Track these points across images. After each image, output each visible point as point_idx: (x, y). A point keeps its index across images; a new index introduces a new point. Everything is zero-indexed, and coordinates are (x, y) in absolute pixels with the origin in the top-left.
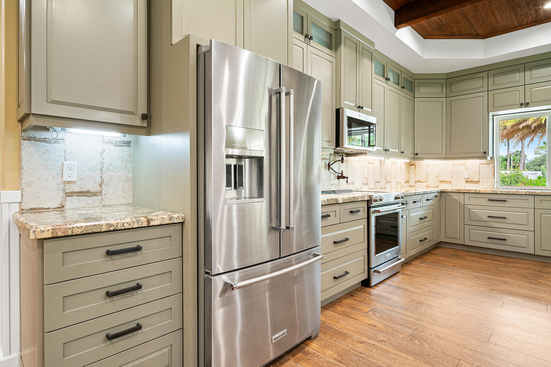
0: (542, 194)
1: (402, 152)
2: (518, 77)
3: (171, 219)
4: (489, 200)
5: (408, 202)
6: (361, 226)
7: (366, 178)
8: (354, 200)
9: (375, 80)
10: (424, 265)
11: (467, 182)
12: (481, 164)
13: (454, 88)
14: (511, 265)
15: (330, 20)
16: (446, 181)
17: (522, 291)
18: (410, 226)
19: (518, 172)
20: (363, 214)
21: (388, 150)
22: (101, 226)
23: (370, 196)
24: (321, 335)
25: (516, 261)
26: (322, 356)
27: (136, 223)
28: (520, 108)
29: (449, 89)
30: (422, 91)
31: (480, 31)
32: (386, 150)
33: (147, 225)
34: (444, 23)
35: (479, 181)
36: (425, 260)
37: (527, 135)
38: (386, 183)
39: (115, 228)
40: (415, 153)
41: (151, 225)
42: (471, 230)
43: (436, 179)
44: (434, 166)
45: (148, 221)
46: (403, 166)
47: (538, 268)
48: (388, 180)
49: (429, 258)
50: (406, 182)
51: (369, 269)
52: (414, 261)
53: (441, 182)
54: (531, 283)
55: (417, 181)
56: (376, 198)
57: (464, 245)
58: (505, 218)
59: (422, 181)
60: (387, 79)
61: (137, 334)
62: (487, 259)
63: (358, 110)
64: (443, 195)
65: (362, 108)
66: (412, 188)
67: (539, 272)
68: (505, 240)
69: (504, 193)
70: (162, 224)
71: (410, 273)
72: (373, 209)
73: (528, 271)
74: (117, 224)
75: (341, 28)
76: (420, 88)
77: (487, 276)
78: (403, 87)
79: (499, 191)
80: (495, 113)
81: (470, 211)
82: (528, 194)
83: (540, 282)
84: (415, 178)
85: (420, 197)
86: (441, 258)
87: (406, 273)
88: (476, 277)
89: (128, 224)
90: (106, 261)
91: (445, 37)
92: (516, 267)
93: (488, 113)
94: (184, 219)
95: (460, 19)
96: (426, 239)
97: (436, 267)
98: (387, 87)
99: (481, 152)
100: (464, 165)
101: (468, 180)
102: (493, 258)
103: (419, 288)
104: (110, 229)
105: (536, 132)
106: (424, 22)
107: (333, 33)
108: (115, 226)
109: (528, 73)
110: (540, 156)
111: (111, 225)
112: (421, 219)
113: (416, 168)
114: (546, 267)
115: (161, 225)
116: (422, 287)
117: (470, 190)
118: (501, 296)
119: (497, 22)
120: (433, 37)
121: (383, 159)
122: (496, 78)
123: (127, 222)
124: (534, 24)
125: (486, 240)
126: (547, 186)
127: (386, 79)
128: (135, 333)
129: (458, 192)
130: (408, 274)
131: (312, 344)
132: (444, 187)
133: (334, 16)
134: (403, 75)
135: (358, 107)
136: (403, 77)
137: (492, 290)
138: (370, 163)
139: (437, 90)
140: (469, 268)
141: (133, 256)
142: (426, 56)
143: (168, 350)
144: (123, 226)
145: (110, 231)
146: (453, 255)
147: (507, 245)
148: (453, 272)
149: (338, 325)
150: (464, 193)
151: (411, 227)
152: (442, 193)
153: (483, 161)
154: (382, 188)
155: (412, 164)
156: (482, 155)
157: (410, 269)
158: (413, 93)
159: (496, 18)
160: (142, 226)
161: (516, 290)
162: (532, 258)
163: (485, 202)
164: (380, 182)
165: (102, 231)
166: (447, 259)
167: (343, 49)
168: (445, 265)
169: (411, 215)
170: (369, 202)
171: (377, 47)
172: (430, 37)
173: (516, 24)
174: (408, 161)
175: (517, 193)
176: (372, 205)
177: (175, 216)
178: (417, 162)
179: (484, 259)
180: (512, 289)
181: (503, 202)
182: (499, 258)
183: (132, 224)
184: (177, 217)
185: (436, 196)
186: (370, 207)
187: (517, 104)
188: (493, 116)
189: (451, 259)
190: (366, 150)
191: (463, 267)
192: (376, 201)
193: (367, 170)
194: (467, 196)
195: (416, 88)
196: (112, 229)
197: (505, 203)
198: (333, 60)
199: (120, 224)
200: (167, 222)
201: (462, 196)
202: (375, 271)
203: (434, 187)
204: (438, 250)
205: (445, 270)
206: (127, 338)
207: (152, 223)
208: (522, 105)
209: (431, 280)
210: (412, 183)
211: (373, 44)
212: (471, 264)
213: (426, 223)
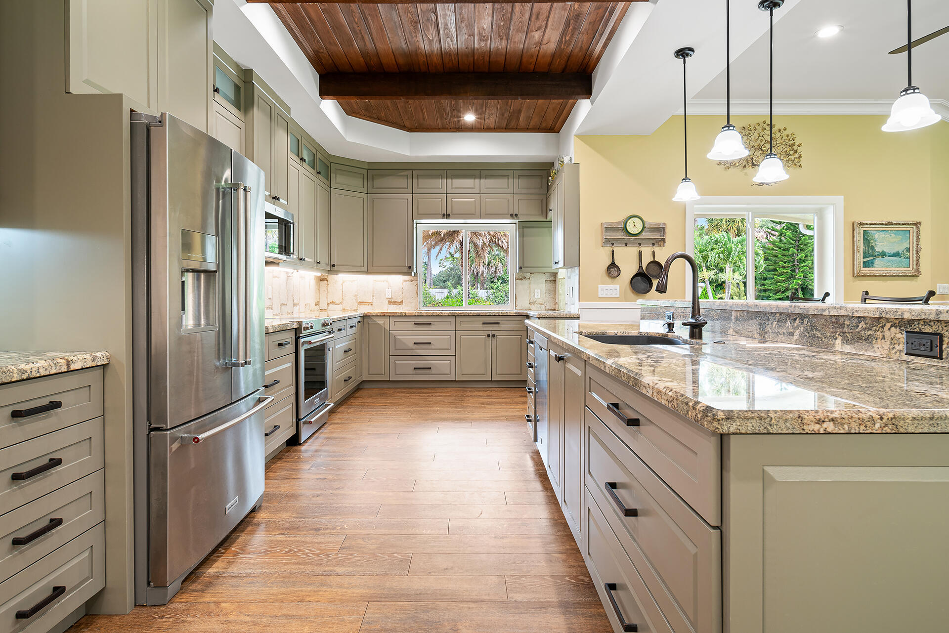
0: (462, 315)
1: (318, 263)
2: (440, 182)
3: (94, 359)
4: (415, 324)
5: (334, 330)
6: (289, 365)
7: (270, 298)
8: (284, 329)
9: (291, 162)
10: (351, 410)
11: (390, 303)
12: (405, 281)
13: (378, 182)
14: (437, 394)
15: (237, 66)
16: (366, 302)
17: (451, 416)
18: (335, 362)
19: (425, 290)
20: (290, 348)
21: (304, 260)
22: (11, 374)
23: (298, 322)
24: (264, 504)
25: (439, 390)
26: (279, 520)
27: (54, 367)
28: (442, 219)
29: (371, 183)
30: (338, 180)
31: (407, 123)
32: (301, 259)
33: (66, 370)
34: (372, 105)
35: (402, 302)
36: (351, 405)
37: (436, 244)
38: (294, 306)
39: (29, 375)
40: (332, 264)
41: (72, 369)
42: (396, 362)
43: (354, 300)
44: (352, 282)
45: (68, 365)
46: (313, 282)
47: (460, 394)
48: (296, 302)
49: (353, 401)
50: (316, 305)
51: (298, 420)
52: (339, 408)
53: (361, 303)
54: (456, 407)
55: (330, 303)
56: (307, 326)
57: (389, 381)
58: (430, 343)
59: (337, 302)
60: (302, 159)
61: (52, 535)
62: (414, 393)
63: (273, 203)
64: (366, 320)
65: (278, 199)
66: (323, 312)
67: (461, 397)
68: (430, 368)
69: (429, 315)
70: (84, 367)
71: (340, 422)
72: (302, 340)
73: (453, 398)
74: (31, 369)
75: (253, 81)
76: (337, 175)
77: (419, 409)
78: (319, 173)
79: (424, 312)
80: (419, 221)
81: (395, 339)
82: (450, 315)
83: (463, 405)
84: (327, 298)
85: (344, 323)
86: (368, 400)
87: (335, 422)
88: (409, 412)
89: (44, 369)
90: (13, 427)
91: (370, 120)
92: (441, 396)
93: (413, 220)
94: (109, 359)
95: (389, 105)
96: (350, 378)
97: (366, 410)
98: (302, 170)
99: (406, 266)
100: (387, 281)
101: (391, 300)
102: (420, 391)
103: (356, 434)
104: (22, 377)
105: (444, 240)
106: (354, 101)
107: (241, 85)
108: (29, 372)
109: (449, 181)
110: (445, 269)
111: (24, 372)
112: (345, 352)
113: (328, 284)
114: (466, 391)
115: (83, 369)
116: (359, 432)
117: (396, 313)
118: (436, 423)
119: (424, 119)
120: (357, 116)
121: (292, 270)
122: (421, 181)
123: (42, 366)
124: (455, 130)
125: (412, 371)
126: (464, 305)
127: (300, 159)
128: (49, 534)
129: (383, 316)
130: (337, 423)
131: (259, 515)
132: (364, 310)
133: (246, 63)
134: (319, 155)
135: (273, 198)
136: (319, 158)
137: (427, 420)
138: (274, 277)
139: (356, 183)
140: (399, 405)
141: (45, 418)
142: (350, 138)
143: (88, 554)
144: (38, 372)
145: (23, 380)
146: (380, 395)
147: (432, 374)
148: (385, 411)
149: (280, 490)
150: (389, 316)
151: (337, 363)
152: (365, 317)
153: (407, 277)
154: (288, 313)
155: (323, 279)
156: (406, 270)
157: (337, 417)
158: (329, 180)
159: (423, 116)
160: (61, 371)
161: (445, 415)
162: (454, 385)
163: (410, 326)
164: (286, 305)
165: (13, 380)
166: (375, 400)
167: (257, 114)
168: (375, 406)
169: (337, 347)
170: (297, 331)
171: (294, 115)
172: (354, 115)
173: (440, 126)
174: (319, 274)
175: (441, 315)
176: (302, 335)
177: (99, 354)
178: (331, 277)
179: (411, 393)
180: (443, 416)
181: (428, 326)
182: (425, 391)
183: (49, 369)
184: (101, 357)
185: (359, 322)
186: (299, 337)
187: (440, 214)
188: (417, 224)
189: (380, 399)
190: (278, 259)
191: (394, 405)
192: (307, 328)
193: (271, 287)
194: (392, 320)
195: (333, 175)
196: (25, 378)
197: (431, 326)
198: (242, 125)
199: (34, 369)
200: (90, 364)
201: (387, 320)
202: (305, 423)
203: (351, 310)
204: (361, 392)
205: (377, 411)
206: (39, 542)
207: (73, 367)
208: (444, 215)
209: (365, 423)
210: (323, 305)
211: (288, 109)
212: (401, 400)
213: (351, 357)
